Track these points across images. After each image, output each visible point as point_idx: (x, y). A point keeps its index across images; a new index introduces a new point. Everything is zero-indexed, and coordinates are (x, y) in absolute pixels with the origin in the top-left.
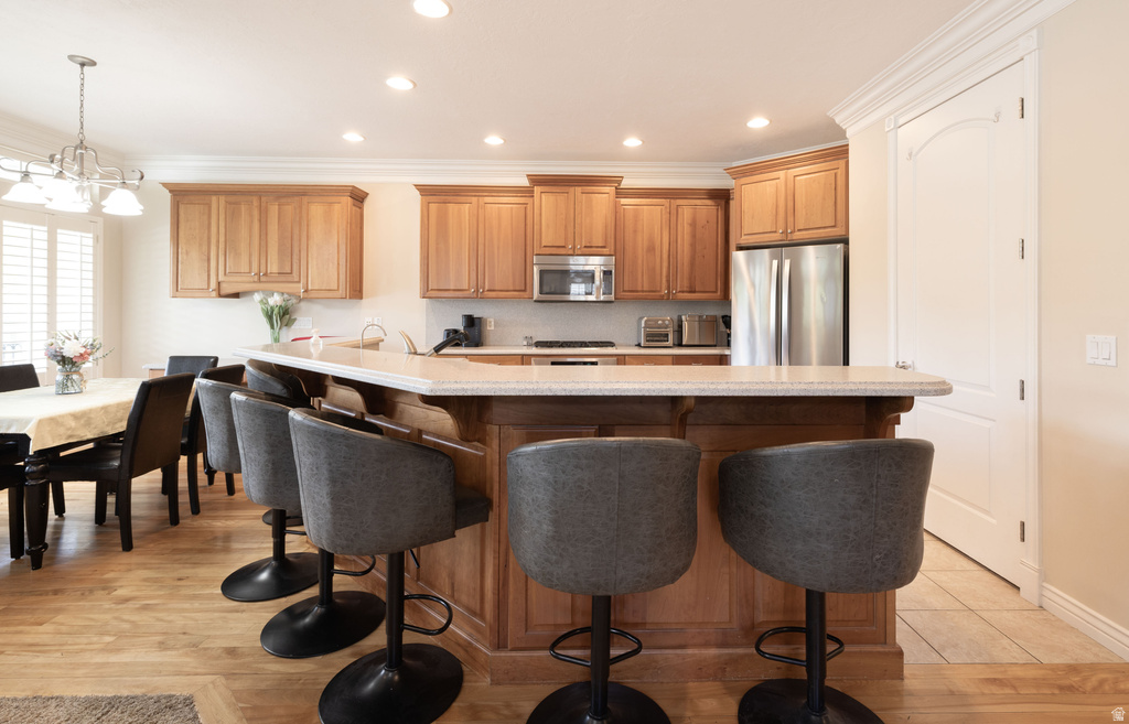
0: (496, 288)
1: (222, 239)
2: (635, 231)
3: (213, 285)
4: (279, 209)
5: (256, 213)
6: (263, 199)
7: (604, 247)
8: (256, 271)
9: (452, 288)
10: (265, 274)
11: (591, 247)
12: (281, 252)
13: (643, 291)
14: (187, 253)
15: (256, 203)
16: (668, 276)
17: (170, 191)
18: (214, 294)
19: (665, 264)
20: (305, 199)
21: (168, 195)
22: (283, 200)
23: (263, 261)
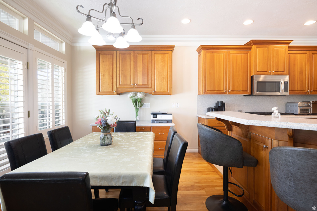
0: (235, 90)
1: (118, 70)
2: (294, 65)
3: (115, 89)
4: (142, 56)
5: (132, 58)
6: (135, 52)
7: (284, 71)
8: (133, 83)
9: (216, 90)
10: (137, 85)
11: (278, 71)
12: (143, 75)
13: (297, 91)
14: (104, 76)
15: (132, 54)
16: (308, 84)
17: (96, 49)
18: (115, 93)
19: (307, 79)
20: (153, 52)
21: (95, 51)
22: (144, 52)
23: (136, 79)
